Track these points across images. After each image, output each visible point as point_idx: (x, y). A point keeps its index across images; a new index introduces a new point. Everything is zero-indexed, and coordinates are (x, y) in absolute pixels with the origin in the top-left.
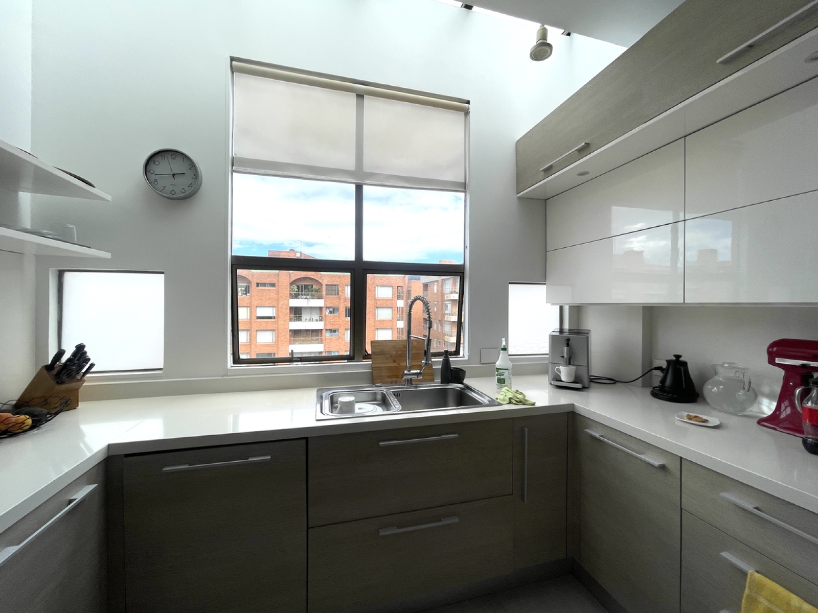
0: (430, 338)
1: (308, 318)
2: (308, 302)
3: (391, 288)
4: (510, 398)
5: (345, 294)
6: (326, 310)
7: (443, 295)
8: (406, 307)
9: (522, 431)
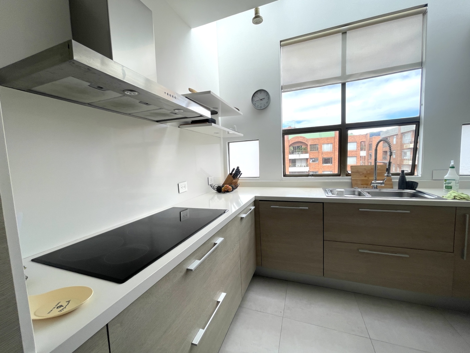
0: (391, 161)
1: (300, 165)
2: (299, 156)
3: (356, 143)
4: (455, 196)
5: (322, 150)
6: (310, 160)
7: (402, 145)
8: (368, 155)
9: (465, 216)
